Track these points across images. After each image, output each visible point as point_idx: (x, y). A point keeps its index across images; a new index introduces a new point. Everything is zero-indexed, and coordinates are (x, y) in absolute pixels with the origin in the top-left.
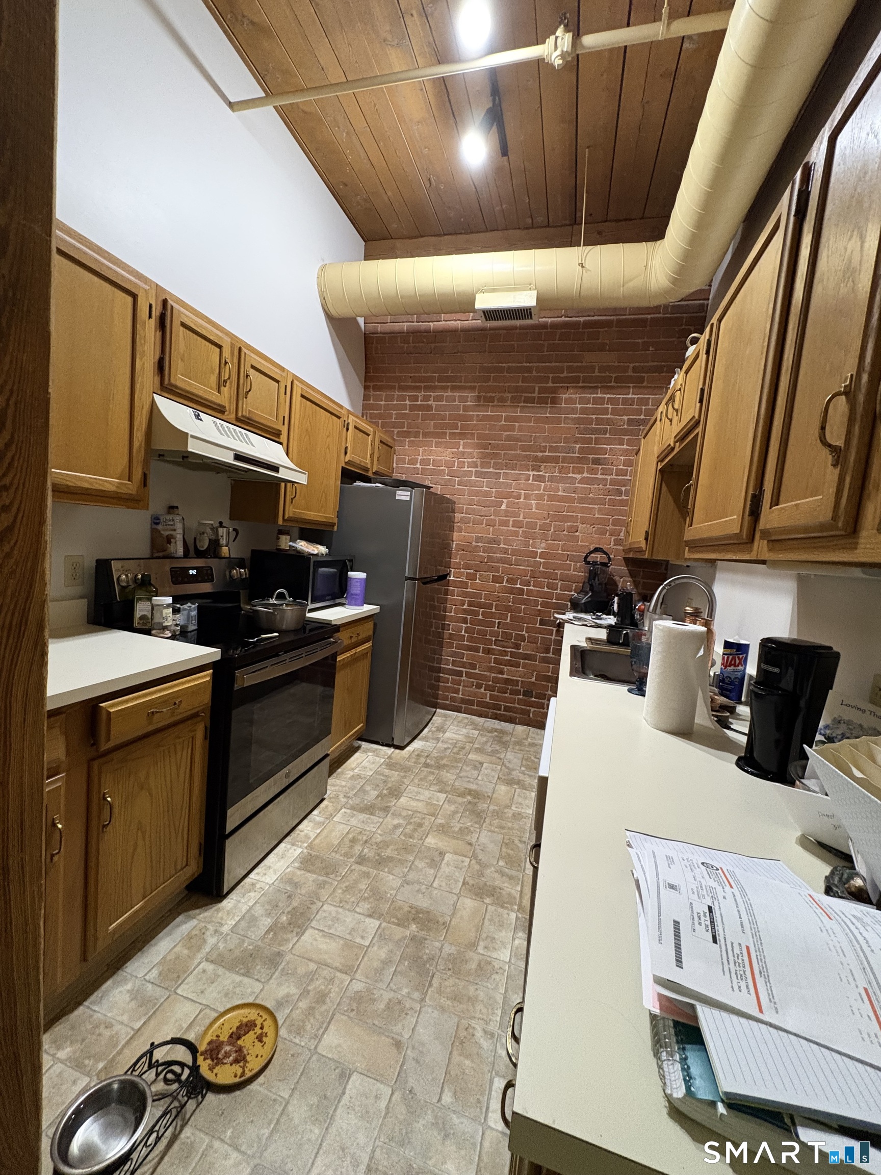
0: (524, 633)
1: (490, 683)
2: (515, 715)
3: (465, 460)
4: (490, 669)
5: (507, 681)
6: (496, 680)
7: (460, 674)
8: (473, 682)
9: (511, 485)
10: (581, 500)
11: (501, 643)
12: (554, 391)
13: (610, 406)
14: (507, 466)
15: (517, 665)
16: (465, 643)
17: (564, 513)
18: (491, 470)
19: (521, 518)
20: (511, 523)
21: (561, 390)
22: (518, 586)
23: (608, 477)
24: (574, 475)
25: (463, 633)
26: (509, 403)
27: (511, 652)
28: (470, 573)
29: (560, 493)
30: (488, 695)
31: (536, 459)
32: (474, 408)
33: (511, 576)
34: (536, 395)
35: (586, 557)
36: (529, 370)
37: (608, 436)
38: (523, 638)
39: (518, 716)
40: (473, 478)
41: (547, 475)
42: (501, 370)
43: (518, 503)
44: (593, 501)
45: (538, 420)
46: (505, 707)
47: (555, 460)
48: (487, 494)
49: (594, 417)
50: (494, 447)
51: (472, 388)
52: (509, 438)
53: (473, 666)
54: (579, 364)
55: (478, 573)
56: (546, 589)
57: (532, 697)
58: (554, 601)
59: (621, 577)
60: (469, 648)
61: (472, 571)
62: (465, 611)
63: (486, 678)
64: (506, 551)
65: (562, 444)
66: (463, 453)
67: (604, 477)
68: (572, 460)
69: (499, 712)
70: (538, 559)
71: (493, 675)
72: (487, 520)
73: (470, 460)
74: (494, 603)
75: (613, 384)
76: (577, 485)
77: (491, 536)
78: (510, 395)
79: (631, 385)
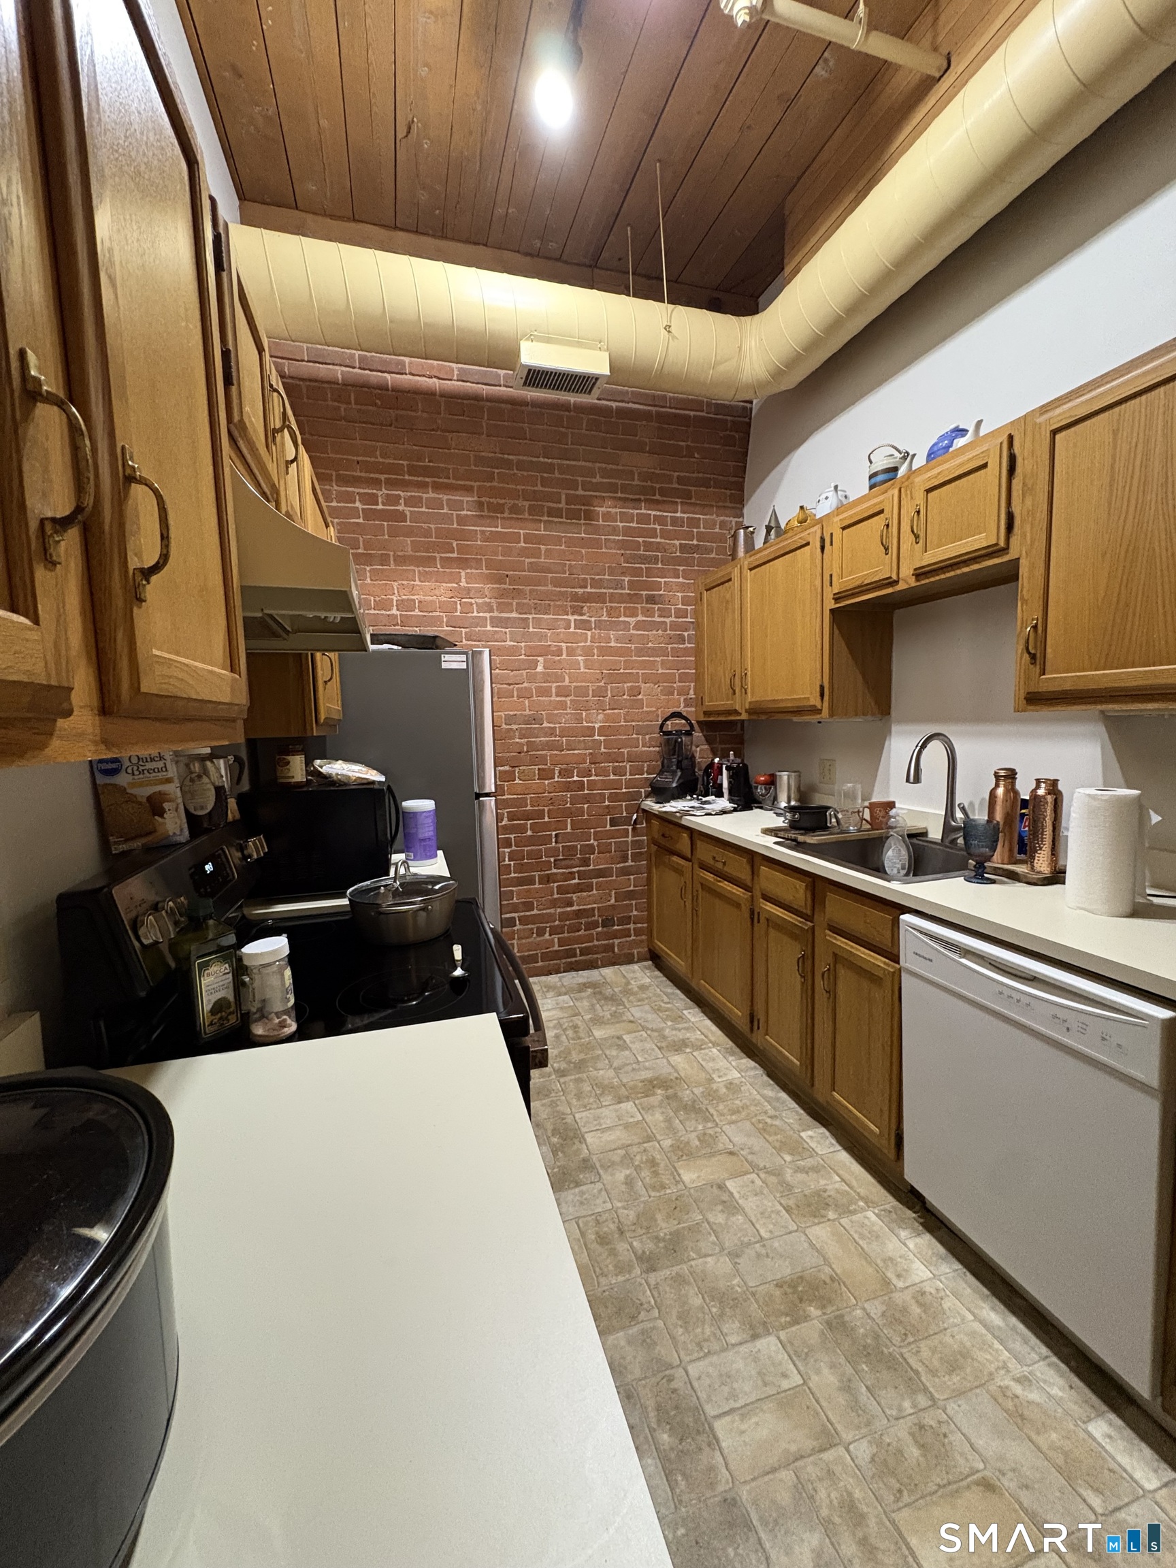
0: (592, 841)
1: (557, 923)
2: (595, 956)
3: (473, 601)
4: (554, 903)
5: (579, 914)
6: (563, 917)
8: (532, 929)
9: (546, 636)
10: (639, 652)
11: (564, 863)
12: (587, 501)
13: (656, 526)
14: (538, 610)
15: (589, 888)
16: (513, 875)
17: (622, 671)
18: (514, 615)
19: (567, 683)
20: (554, 690)
21: (596, 502)
22: (576, 778)
23: (668, 620)
24: (627, 619)
25: (507, 862)
26: (526, 516)
27: (578, 872)
28: (505, 772)
29: (613, 644)
30: (556, 940)
31: (575, 597)
32: (475, 521)
33: (563, 767)
34: (563, 505)
35: (662, 726)
36: (550, 468)
37: (660, 566)
38: (591, 849)
39: (599, 956)
40: (489, 628)
41: (593, 619)
42: (508, 464)
43: (559, 661)
44: (654, 652)
45: (571, 542)
46: (581, 949)
47: (600, 598)
48: (513, 651)
49: (640, 540)
50: (514, 581)
51: (469, 490)
52: (533, 567)
53: (529, 906)
54: (614, 467)
55: (517, 770)
56: (612, 777)
57: (613, 925)
58: (624, 790)
61: (507, 768)
63: (551, 918)
64: (552, 732)
65: (607, 577)
66: (469, 590)
67: (662, 619)
68: (622, 599)
69: (574, 959)
70: (596, 737)
71: (559, 910)
72: (518, 689)
73: (480, 601)
74: (546, 809)
75: (657, 497)
76: (632, 632)
77: (527, 712)
78: (527, 504)
79: (679, 500)
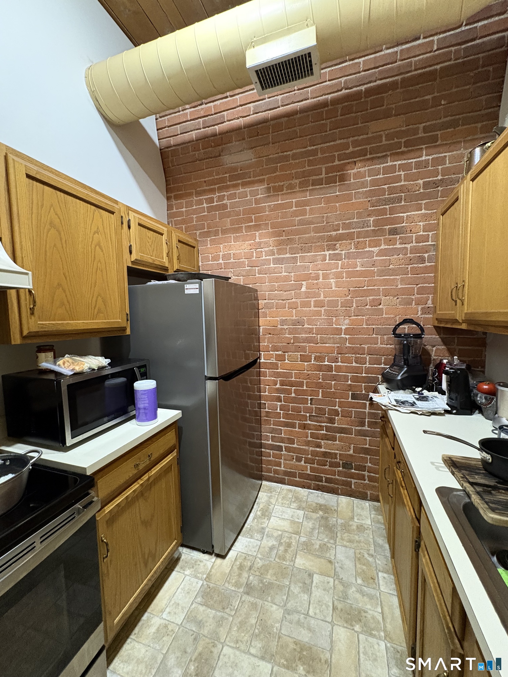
0: (337, 408)
1: (309, 456)
2: (336, 486)
3: (263, 250)
4: (308, 443)
5: (325, 454)
6: (314, 454)
7: (280, 448)
8: (293, 456)
9: (308, 267)
10: (381, 273)
11: (315, 418)
12: (342, 168)
13: (402, 173)
14: (302, 250)
15: (334, 439)
16: (282, 419)
17: (365, 288)
18: (288, 255)
19: (322, 298)
20: (312, 303)
21: (349, 167)
22: (326, 363)
23: (409, 246)
24: (371, 249)
25: (278, 411)
26: (298, 189)
27: (326, 426)
28: (279, 355)
29: (358, 269)
30: (309, 467)
31: (330, 238)
32: (264, 200)
33: (317, 354)
34: (323, 176)
35: (395, 330)
36: (314, 153)
37: (403, 203)
38: (337, 413)
39: (340, 487)
40: (272, 265)
41: (343, 252)
42: (286, 158)
43: (317, 284)
44: (394, 272)
45: (328, 201)
46: (326, 478)
47: (350, 237)
48: (287, 279)
49: (386, 187)
50: (288, 233)
51: (261, 181)
52: (301, 223)
53: (292, 441)
54: (365, 136)
55: (286, 354)
56: (354, 364)
57: (352, 469)
58: (364, 375)
59: (434, 346)
60: (286, 425)
61: (280, 353)
62: (278, 390)
63: (305, 452)
64: (310, 331)
65: (355, 220)
66: (260, 243)
67: (403, 246)
68: (367, 234)
69: (320, 483)
70: (343, 336)
71: (311, 448)
72: (288, 303)
73: (267, 249)
74: (305, 381)
75: (403, 149)
76: (375, 258)
77: (294, 318)
78: (297, 181)
79: (424, 146)
